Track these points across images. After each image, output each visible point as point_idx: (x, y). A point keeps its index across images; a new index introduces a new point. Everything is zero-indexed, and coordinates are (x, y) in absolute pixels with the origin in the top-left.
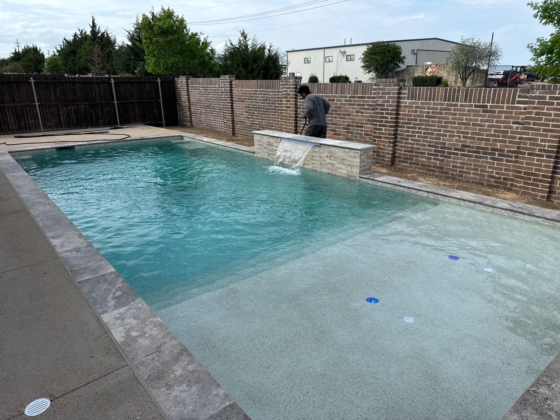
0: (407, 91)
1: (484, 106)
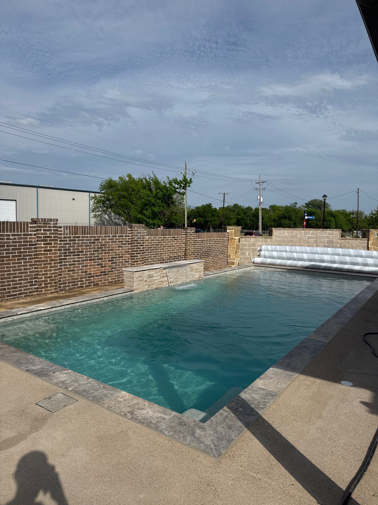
0: (146, 231)
1: (175, 237)
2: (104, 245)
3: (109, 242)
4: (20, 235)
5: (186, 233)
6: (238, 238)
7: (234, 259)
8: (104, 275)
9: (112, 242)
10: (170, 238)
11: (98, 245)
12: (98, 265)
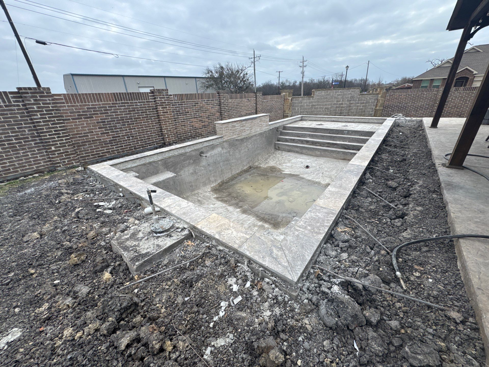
0: (229, 96)
1: (249, 100)
2: (202, 107)
3: (205, 105)
4: (144, 102)
5: (256, 96)
6: (290, 98)
7: (288, 113)
8: (205, 128)
9: (207, 105)
10: (246, 100)
11: (197, 107)
12: (200, 121)
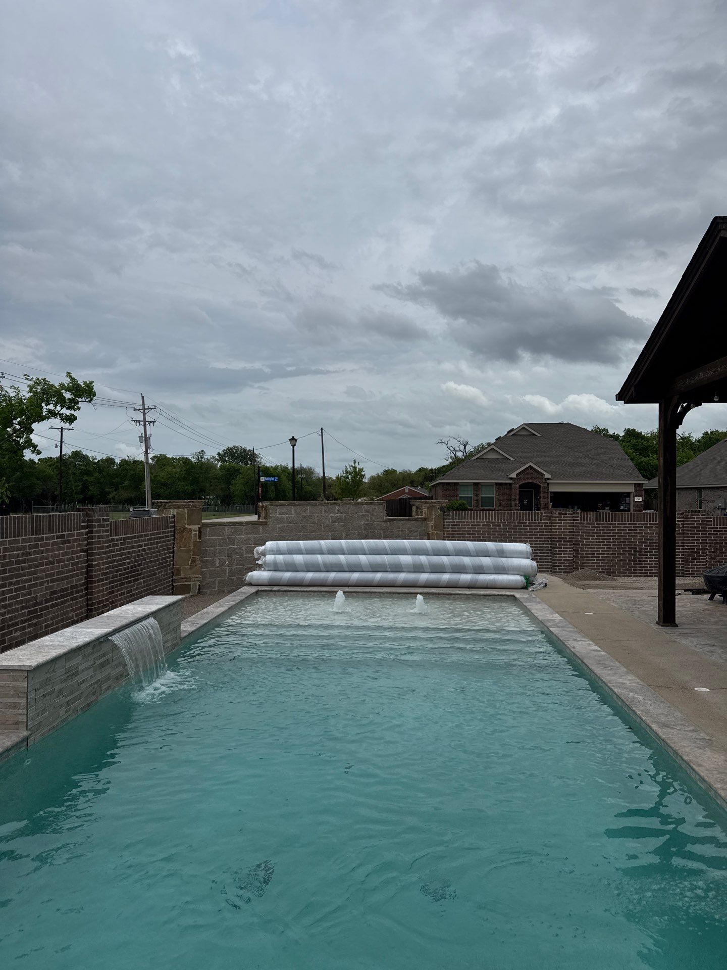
1: (63, 536)
5: (88, 521)
6: (197, 527)
7: (190, 578)
10: (53, 538)
